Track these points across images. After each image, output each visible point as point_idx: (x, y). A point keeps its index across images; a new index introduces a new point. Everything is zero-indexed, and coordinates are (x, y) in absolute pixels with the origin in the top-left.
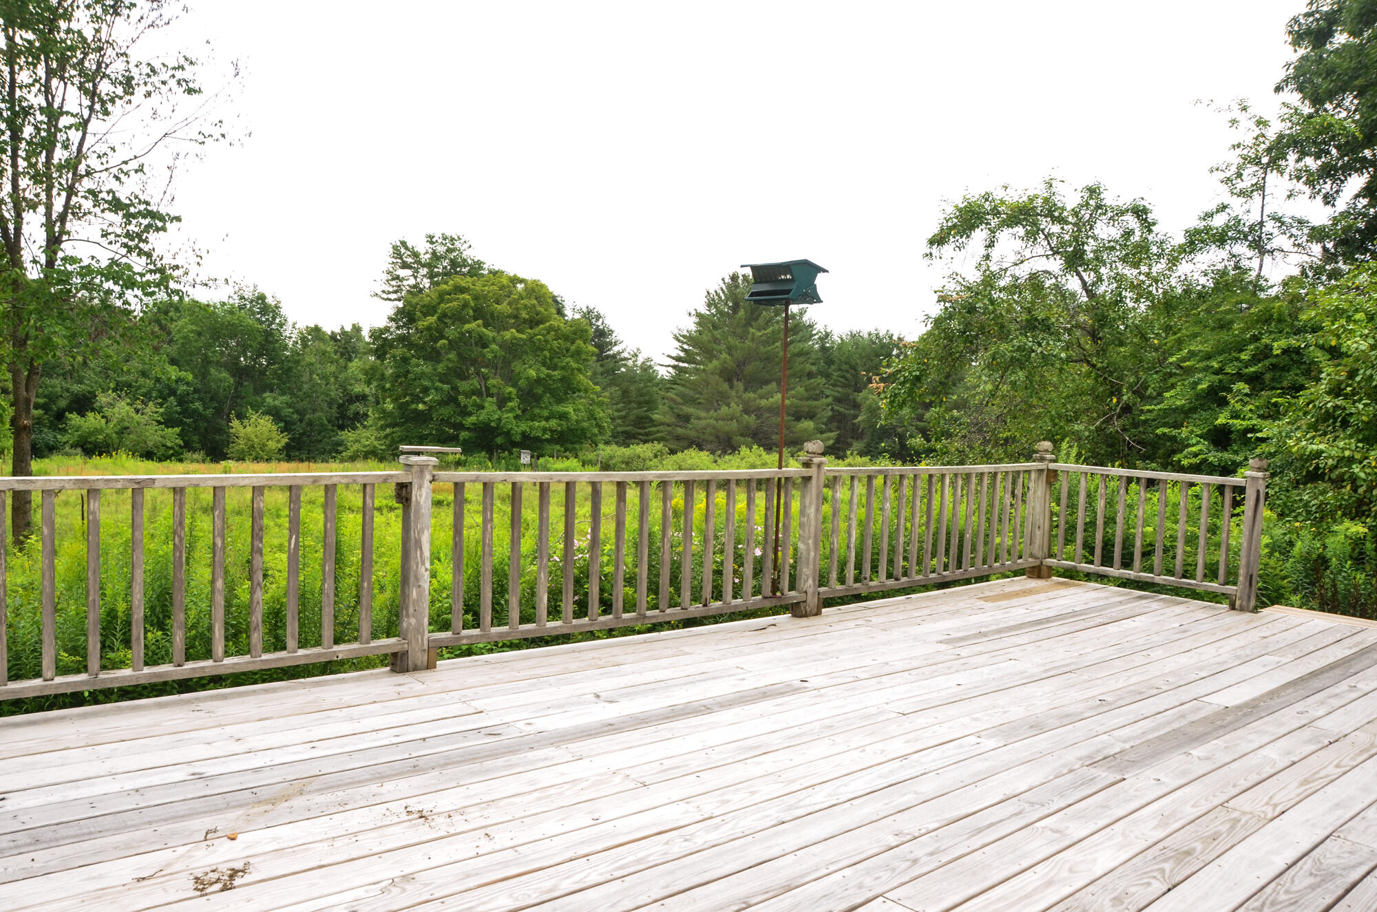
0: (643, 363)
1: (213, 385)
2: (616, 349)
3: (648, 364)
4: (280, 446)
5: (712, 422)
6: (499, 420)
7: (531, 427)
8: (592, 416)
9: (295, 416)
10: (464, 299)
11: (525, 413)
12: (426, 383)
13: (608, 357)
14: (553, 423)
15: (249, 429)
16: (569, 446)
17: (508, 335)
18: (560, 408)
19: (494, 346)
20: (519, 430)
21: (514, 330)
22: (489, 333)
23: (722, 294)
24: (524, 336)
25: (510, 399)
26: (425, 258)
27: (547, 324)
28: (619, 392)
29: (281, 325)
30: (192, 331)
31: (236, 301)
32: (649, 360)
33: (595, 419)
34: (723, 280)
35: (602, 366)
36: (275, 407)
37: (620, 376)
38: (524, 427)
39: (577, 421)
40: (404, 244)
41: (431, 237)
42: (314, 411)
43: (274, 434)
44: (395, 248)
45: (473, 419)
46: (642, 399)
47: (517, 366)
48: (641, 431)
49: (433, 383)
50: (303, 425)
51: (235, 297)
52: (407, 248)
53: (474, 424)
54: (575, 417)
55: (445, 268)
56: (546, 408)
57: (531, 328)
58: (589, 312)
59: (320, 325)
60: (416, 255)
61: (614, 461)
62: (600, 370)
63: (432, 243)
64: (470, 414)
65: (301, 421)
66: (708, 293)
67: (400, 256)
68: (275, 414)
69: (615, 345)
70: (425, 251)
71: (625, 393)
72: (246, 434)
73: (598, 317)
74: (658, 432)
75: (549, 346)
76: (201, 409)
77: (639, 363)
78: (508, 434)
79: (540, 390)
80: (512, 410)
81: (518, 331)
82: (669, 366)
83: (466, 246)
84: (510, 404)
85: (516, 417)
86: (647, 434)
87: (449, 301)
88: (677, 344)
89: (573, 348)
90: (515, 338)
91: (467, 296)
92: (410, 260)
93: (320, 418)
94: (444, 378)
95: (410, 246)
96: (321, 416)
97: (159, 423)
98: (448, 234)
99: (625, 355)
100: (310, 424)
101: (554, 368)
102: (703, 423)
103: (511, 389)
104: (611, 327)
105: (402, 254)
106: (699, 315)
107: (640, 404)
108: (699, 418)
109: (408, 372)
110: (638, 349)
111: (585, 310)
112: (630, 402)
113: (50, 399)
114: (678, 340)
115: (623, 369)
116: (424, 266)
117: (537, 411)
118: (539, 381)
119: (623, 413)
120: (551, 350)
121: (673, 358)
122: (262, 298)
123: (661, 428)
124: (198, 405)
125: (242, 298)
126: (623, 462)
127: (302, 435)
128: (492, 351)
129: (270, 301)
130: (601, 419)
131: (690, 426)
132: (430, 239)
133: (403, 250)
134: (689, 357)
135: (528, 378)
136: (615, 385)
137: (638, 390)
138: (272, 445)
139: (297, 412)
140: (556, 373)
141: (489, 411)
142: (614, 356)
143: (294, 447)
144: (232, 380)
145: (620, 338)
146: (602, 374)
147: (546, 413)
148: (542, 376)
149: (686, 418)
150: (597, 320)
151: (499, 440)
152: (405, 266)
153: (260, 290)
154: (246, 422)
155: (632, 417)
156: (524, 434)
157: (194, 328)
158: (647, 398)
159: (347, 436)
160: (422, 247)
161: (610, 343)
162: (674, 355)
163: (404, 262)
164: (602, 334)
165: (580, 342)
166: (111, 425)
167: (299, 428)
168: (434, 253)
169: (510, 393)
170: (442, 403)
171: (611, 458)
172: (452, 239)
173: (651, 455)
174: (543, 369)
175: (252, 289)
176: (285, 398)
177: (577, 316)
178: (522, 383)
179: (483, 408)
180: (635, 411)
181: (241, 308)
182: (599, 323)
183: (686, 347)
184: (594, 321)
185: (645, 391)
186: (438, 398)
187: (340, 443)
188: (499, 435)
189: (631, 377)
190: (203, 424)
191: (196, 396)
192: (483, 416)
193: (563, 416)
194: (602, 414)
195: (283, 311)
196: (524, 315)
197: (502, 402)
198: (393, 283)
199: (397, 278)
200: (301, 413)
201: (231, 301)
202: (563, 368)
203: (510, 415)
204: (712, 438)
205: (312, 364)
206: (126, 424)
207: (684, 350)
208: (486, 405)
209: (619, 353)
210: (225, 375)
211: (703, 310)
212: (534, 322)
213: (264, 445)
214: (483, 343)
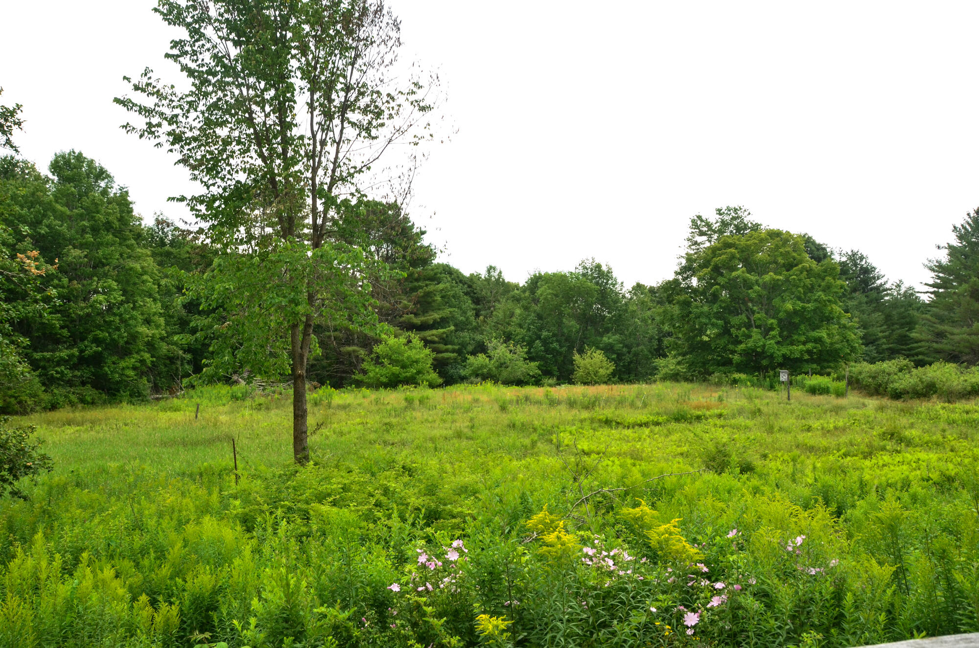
0: (906, 292)
1: (565, 331)
2: (878, 282)
3: (910, 292)
4: (608, 372)
5: (965, 336)
6: (764, 346)
7: (790, 350)
8: (845, 339)
9: (624, 349)
10: (731, 253)
11: (786, 339)
12: (704, 320)
13: (872, 289)
14: (810, 346)
15: (588, 360)
16: (826, 364)
17: (768, 277)
18: (815, 334)
19: (756, 288)
20: (780, 353)
21: (771, 274)
22: (752, 277)
23: (968, 227)
24: (781, 278)
25: (772, 329)
26: (716, 226)
27: (800, 266)
28: (883, 317)
29: (614, 285)
30: (550, 294)
31: (581, 271)
32: (910, 288)
33: (848, 341)
34: (968, 214)
35: (866, 296)
36: (610, 344)
37: (883, 304)
38: (785, 350)
39: (832, 344)
40: (699, 217)
41: (719, 210)
42: (638, 345)
43: (604, 364)
44: (693, 221)
45: (742, 346)
46: (903, 321)
47: (776, 301)
48: (904, 347)
49: (710, 320)
50: (631, 356)
51: (580, 268)
52: (702, 221)
53: (744, 350)
54: (828, 341)
55: (731, 232)
56: (804, 334)
57: (788, 271)
58: (854, 254)
59: (642, 283)
60: (708, 225)
61: (862, 376)
62: (865, 299)
63: (720, 214)
64: (740, 342)
65: (629, 352)
66: (955, 227)
67: (697, 226)
68: (608, 350)
69: (878, 278)
70: (714, 221)
71: (888, 317)
72: (585, 364)
73: (862, 258)
74: (920, 347)
75: (802, 284)
76: (558, 347)
77: (902, 292)
78: (771, 357)
79: (797, 320)
80: (774, 337)
81: (775, 274)
82: (927, 292)
83: (746, 213)
84: (772, 333)
85: (778, 343)
86: (910, 350)
87: (720, 255)
88: (933, 274)
89: (823, 284)
90: (774, 280)
91: (733, 250)
92: (705, 229)
93: (642, 350)
94: (718, 315)
95: (704, 218)
96: (643, 349)
97: (525, 359)
98: (732, 206)
99: (888, 286)
100: (636, 355)
101: (809, 302)
102: (957, 338)
103: (772, 321)
104: (874, 265)
105: (699, 225)
106: (950, 247)
107: (902, 325)
108: (952, 334)
109: (690, 313)
110: (900, 281)
111: (850, 253)
112: (893, 324)
113: (463, 346)
114: (933, 270)
115: (887, 298)
116: (715, 232)
117: (795, 337)
118: (795, 312)
119: (887, 333)
120: (804, 286)
121: (930, 285)
122: (599, 266)
123: (923, 344)
124: (555, 345)
125: (585, 268)
126: (870, 377)
127: (631, 362)
128: (755, 292)
129: (604, 268)
130: (852, 340)
131: (945, 341)
132: (719, 212)
133: (699, 223)
134: (945, 284)
135: (786, 311)
136: (879, 311)
137: (900, 314)
138: (602, 372)
139: (626, 346)
140: (809, 305)
141: (756, 339)
142: (877, 288)
143: (624, 372)
144: (578, 326)
145: (882, 273)
146: (867, 303)
147: (803, 338)
148: (798, 308)
149: (940, 335)
150: (861, 261)
151: (765, 362)
152: (702, 234)
153: (597, 261)
154: (584, 356)
155: (895, 336)
156: (784, 356)
157: (551, 291)
158: (908, 320)
159: (660, 362)
160: (713, 218)
161: (874, 278)
162: (931, 282)
163: (700, 231)
164: (867, 271)
165: (829, 279)
166: (492, 362)
167: (627, 358)
168: (723, 222)
169: (772, 324)
170: (718, 336)
171: (860, 373)
172: (736, 210)
173: (896, 370)
174: (799, 302)
175: (591, 261)
176: (617, 337)
177: (844, 259)
178: (782, 315)
179: (750, 337)
180: (899, 331)
181: (584, 275)
182: (863, 263)
183: (941, 275)
184: (858, 261)
185: (906, 314)
186: (715, 331)
187: (655, 368)
188: (765, 358)
189: (895, 304)
190: (560, 359)
191: (554, 339)
192: (750, 343)
193: (818, 340)
194: (853, 336)
195: (614, 275)
196: (780, 260)
197: (766, 331)
198: (693, 247)
199: (696, 243)
200: (629, 347)
201: (577, 271)
202: (816, 300)
203: (772, 341)
204: (967, 350)
205: (634, 311)
206: (502, 361)
207: (939, 278)
208: (753, 334)
209: (881, 285)
210: (573, 323)
211: (956, 243)
212: (789, 267)
213: (597, 372)
214: (748, 285)
